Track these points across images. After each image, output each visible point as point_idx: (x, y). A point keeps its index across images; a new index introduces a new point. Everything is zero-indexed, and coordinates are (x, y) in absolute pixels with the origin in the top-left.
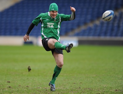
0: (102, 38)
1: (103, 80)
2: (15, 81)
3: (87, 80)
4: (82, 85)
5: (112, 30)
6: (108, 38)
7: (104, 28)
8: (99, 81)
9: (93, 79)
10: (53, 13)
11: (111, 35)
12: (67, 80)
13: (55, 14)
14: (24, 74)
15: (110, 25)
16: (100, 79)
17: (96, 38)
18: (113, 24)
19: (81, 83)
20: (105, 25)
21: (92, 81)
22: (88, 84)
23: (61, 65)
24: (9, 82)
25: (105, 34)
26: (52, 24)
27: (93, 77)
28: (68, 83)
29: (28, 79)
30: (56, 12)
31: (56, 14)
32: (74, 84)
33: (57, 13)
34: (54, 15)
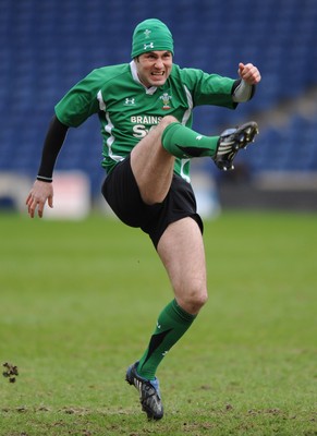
3: (264, 372)
4: (238, 395)
9: (289, 367)
10: (149, 63)
12: (171, 372)
13: (160, 63)
19: (233, 384)
21: (283, 378)
22: (265, 390)
26: (154, 119)
27: (288, 360)
28: (173, 387)
30: (166, 55)
31: (166, 66)
32: (204, 393)
33: (169, 61)
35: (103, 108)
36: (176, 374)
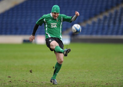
0: (94, 36)
1: (95, 75)
2: (15, 76)
3: (81, 75)
4: (76, 79)
5: (103, 29)
6: (99, 36)
7: (96, 28)
8: (91, 76)
9: (86, 74)
11: (102, 34)
12: (62, 75)
14: (23, 69)
15: (101, 25)
16: (93, 74)
17: (88, 37)
18: (104, 24)
19: (75, 77)
20: (97, 25)
21: (85, 76)
22: (81, 78)
23: (62, 62)
24: (10, 77)
25: (97, 33)
26: (55, 24)
27: (86, 72)
28: (63, 78)
29: (27, 74)
32: (69, 79)
34: (55, 16)
35: (45, 22)
36: (63, 75)
